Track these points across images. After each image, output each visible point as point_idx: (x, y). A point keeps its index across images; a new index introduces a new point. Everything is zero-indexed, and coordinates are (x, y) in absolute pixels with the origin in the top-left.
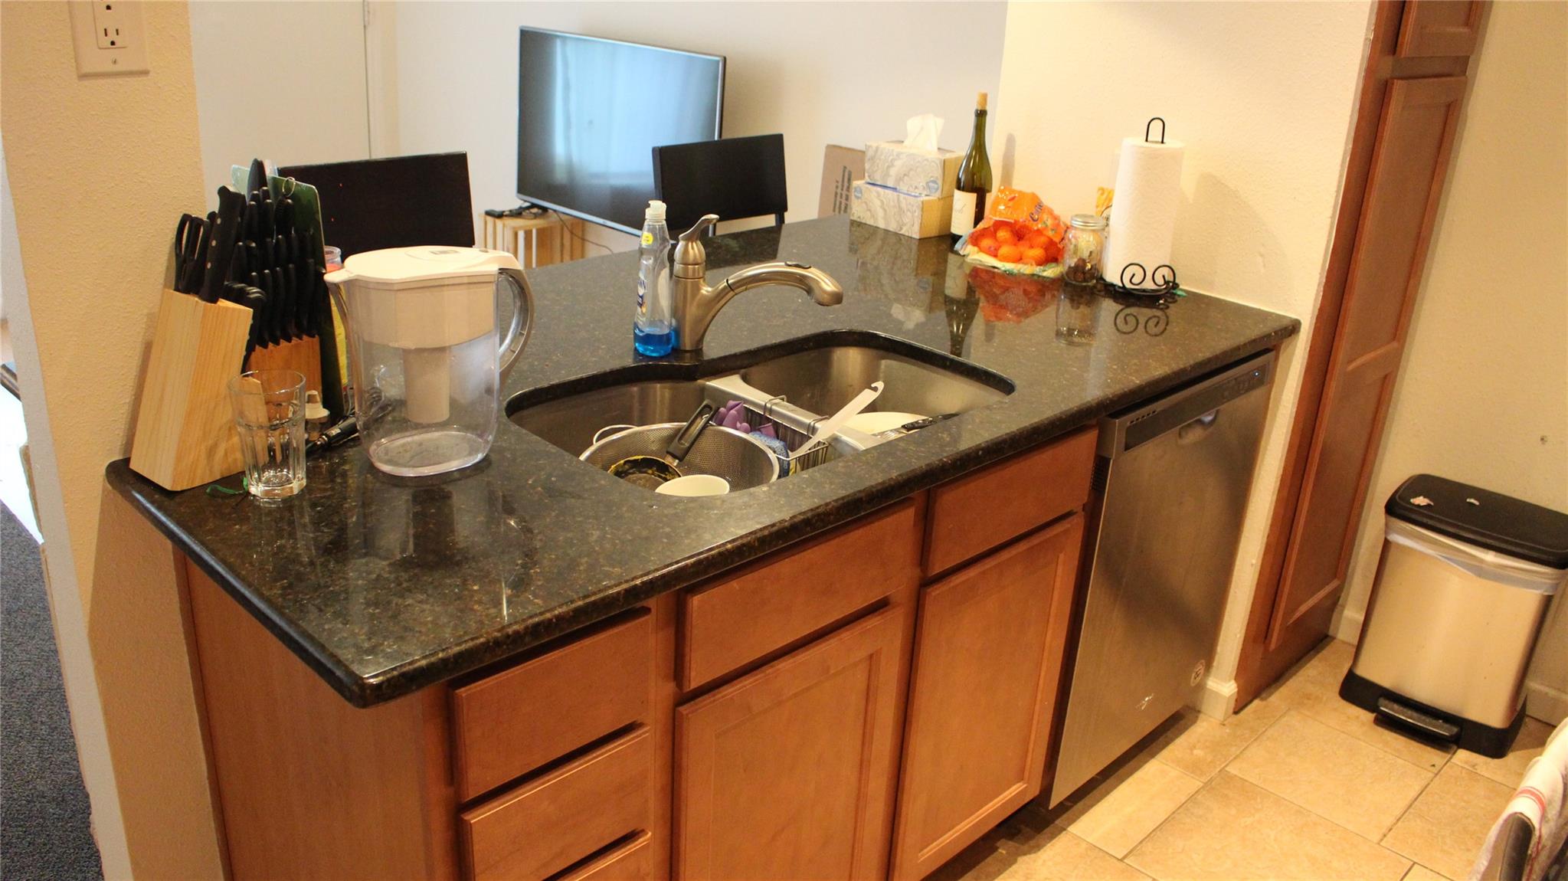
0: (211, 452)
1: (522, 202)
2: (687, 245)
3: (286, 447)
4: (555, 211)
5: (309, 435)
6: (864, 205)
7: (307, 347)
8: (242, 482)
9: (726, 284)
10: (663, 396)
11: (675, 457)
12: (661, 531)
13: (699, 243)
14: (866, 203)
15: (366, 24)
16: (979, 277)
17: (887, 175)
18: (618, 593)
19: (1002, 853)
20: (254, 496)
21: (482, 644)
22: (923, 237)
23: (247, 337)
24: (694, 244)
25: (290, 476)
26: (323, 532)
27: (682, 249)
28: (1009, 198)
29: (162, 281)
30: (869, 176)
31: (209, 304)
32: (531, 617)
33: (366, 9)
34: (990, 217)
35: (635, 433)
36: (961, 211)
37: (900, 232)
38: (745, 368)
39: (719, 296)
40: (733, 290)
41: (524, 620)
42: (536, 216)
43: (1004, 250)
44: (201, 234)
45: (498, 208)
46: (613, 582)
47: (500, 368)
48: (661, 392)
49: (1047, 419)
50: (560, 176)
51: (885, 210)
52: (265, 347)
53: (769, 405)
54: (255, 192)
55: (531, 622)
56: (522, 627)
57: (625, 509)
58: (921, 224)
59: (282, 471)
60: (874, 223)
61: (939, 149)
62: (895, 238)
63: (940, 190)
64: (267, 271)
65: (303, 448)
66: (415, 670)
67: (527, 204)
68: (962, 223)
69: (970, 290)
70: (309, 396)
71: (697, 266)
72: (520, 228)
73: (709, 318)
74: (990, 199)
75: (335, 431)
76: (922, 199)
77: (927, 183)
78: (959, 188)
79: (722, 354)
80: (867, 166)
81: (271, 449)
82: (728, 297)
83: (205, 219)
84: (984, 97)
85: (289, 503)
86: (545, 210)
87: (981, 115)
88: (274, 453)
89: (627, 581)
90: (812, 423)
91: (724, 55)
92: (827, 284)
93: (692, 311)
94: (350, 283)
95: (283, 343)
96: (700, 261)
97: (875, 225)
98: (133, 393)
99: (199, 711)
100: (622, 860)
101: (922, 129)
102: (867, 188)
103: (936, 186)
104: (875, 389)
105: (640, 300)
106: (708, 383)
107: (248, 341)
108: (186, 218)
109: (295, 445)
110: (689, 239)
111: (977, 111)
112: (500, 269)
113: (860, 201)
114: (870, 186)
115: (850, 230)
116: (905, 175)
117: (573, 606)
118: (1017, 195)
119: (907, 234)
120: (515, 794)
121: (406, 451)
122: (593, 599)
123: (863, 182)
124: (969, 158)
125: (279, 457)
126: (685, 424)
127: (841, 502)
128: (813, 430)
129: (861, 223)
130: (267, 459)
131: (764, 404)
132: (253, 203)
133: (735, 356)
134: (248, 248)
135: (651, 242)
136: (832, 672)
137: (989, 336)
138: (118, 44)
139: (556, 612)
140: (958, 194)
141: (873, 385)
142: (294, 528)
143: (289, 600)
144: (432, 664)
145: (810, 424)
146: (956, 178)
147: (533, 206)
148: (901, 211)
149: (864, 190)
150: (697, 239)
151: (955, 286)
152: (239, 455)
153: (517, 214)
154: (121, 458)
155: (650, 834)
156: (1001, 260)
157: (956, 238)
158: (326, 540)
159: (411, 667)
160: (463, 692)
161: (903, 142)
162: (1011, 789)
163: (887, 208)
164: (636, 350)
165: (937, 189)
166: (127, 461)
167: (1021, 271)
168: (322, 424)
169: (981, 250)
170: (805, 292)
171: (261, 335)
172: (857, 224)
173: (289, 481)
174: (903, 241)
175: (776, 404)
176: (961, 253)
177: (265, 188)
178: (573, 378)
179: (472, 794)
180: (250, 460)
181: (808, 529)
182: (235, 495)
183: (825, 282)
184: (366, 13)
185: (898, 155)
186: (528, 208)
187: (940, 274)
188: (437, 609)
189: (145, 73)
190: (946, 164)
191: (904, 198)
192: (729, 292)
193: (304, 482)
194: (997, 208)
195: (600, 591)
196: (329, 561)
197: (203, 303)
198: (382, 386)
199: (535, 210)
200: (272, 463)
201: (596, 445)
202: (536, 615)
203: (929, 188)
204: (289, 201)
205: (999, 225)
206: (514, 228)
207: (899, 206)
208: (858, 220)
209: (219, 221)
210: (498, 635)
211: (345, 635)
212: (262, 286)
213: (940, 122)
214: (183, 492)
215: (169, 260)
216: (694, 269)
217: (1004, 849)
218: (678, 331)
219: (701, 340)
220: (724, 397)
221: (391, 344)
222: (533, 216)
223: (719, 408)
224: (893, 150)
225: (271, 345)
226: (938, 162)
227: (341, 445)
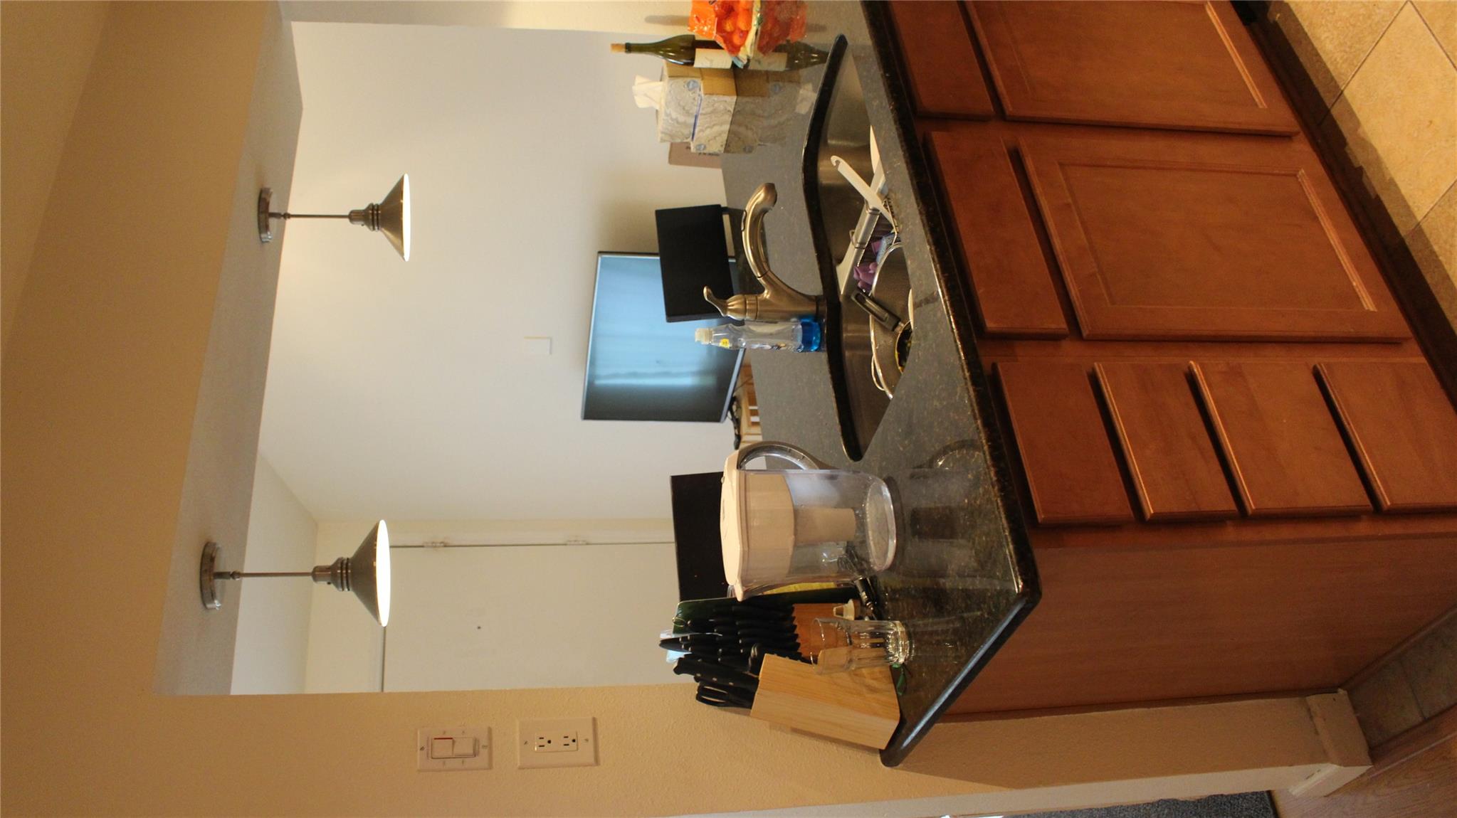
0: (873, 690)
1: (727, 418)
2: (731, 310)
3: (873, 635)
4: (734, 391)
5: (867, 615)
6: (711, 142)
7: (800, 613)
8: (896, 668)
9: (761, 279)
10: (854, 331)
11: (896, 325)
12: (934, 351)
13: (728, 300)
14: (709, 141)
15: (584, 543)
16: (767, 43)
17: (685, 124)
18: (974, 390)
19: (1279, 18)
20: (905, 660)
21: (1002, 500)
22: (735, 92)
23: (787, 659)
24: (729, 304)
25: (892, 633)
26: (929, 612)
27: (734, 314)
28: (696, 22)
29: (746, 718)
30: (687, 138)
31: (759, 685)
32: (986, 461)
33: (573, 543)
34: (714, 36)
35: (878, 357)
36: (711, 61)
37: (732, 111)
38: (831, 260)
39: (771, 283)
40: (766, 273)
41: (988, 468)
42: (739, 407)
43: (742, 25)
44: (712, 688)
45: (733, 439)
46: (966, 395)
47: (816, 469)
48: (849, 332)
49: (864, 12)
50: (710, 381)
51: (714, 125)
52: (798, 645)
53: (857, 245)
54: (683, 647)
55: (989, 462)
56: (992, 469)
57: (921, 378)
58: (724, 95)
59: (888, 639)
60: (725, 133)
61: (661, 80)
62: (738, 116)
63: (696, 80)
64: (740, 642)
65: (876, 622)
66: (1016, 553)
67: (729, 414)
68: (720, 60)
69: (778, 49)
70: (837, 614)
71: (747, 302)
72: (748, 419)
73: (790, 291)
74: (699, 38)
75: (864, 595)
76: (703, 95)
77: (689, 90)
78: (692, 64)
79: (820, 280)
80: (678, 141)
81: (874, 646)
82: (772, 276)
83: (698, 684)
84: (615, 46)
85: (910, 636)
86: (733, 399)
87: (630, 48)
88: (878, 643)
89: (966, 384)
90: (870, 211)
91: (596, 254)
92: (759, 196)
93: (785, 305)
94: (744, 582)
95: (797, 631)
96: (743, 300)
97: (727, 132)
98: (829, 743)
99: (1091, 711)
100: (1210, 386)
101: (646, 95)
102: (696, 140)
103: (692, 83)
104: (838, 162)
105: (775, 348)
106: (842, 293)
107: (790, 658)
108: (699, 698)
109: (873, 628)
110: (725, 308)
111: (626, 52)
112: (737, 468)
113: (707, 146)
114: (695, 138)
115: (733, 153)
116: (684, 109)
117: (980, 427)
118: (695, 16)
119: (733, 106)
120: (1135, 476)
121: (879, 543)
122: (977, 412)
123: (691, 143)
124: (666, 56)
125: (881, 640)
126: (871, 316)
127: (919, 200)
128: (875, 211)
129: (726, 145)
130: (882, 649)
131: (856, 250)
132: (690, 649)
133: (821, 270)
134: (723, 654)
135: (727, 340)
136: (1070, 200)
137: (820, 29)
138: (575, 738)
139: (984, 441)
140: (697, 64)
141: (835, 164)
142: (926, 632)
143: (969, 641)
144: (1012, 540)
145: (870, 213)
146: (686, 67)
147: (730, 409)
148: (714, 112)
149: (697, 143)
150: (725, 302)
151: (777, 63)
152: (877, 670)
153: (737, 422)
154: (879, 755)
155: (1192, 362)
156: (751, 28)
157: (734, 66)
158: (934, 610)
159: (1014, 557)
160: (1041, 517)
161: (657, 111)
162: (1211, 16)
163: (712, 123)
164: (816, 350)
165: (694, 82)
166: (881, 751)
167: (758, 10)
168: (858, 603)
169: (743, 44)
170: (766, 215)
171: (789, 648)
172: (728, 147)
173: (896, 633)
174: (739, 109)
175: (856, 240)
176: (745, 62)
177: (680, 640)
178: (835, 405)
179: (1128, 511)
180: (882, 661)
181: (938, 229)
182: (904, 674)
183: (757, 199)
184: (576, 543)
185: (667, 115)
186: (732, 413)
187: (768, 75)
188: (979, 532)
189: (594, 720)
190: (672, 75)
191: (703, 109)
192: (768, 276)
193: (897, 622)
194: (707, 31)
195: (972, 405)
196: (947, 609)
197: (758, 689)
198: (835, 556)
199: (734, 408)
200: (884, 645)
201: (885, 389)
202: (985, 457)
203: (693, 88)
204: (689, 622)
205: (720, 29)
206: (749, 426)
207: (710, 113)
208: (724, 146)
209: (699, 675)
210: (996, 488)
211: (991, 603)
212: (748, 646)
213: (639, 80)
214: (901, 712)
215: (731, 712)
216: (750, 304)
217: (1276, 15)
218: (801, 316)
219: (809, 298)
220: (851, 282)
221: (790, 554)
222: (739, 409)
223: (858, 288)
224: (664, 120)
225: (798, 641)
226: (671, 82)
227: (876, 592)
